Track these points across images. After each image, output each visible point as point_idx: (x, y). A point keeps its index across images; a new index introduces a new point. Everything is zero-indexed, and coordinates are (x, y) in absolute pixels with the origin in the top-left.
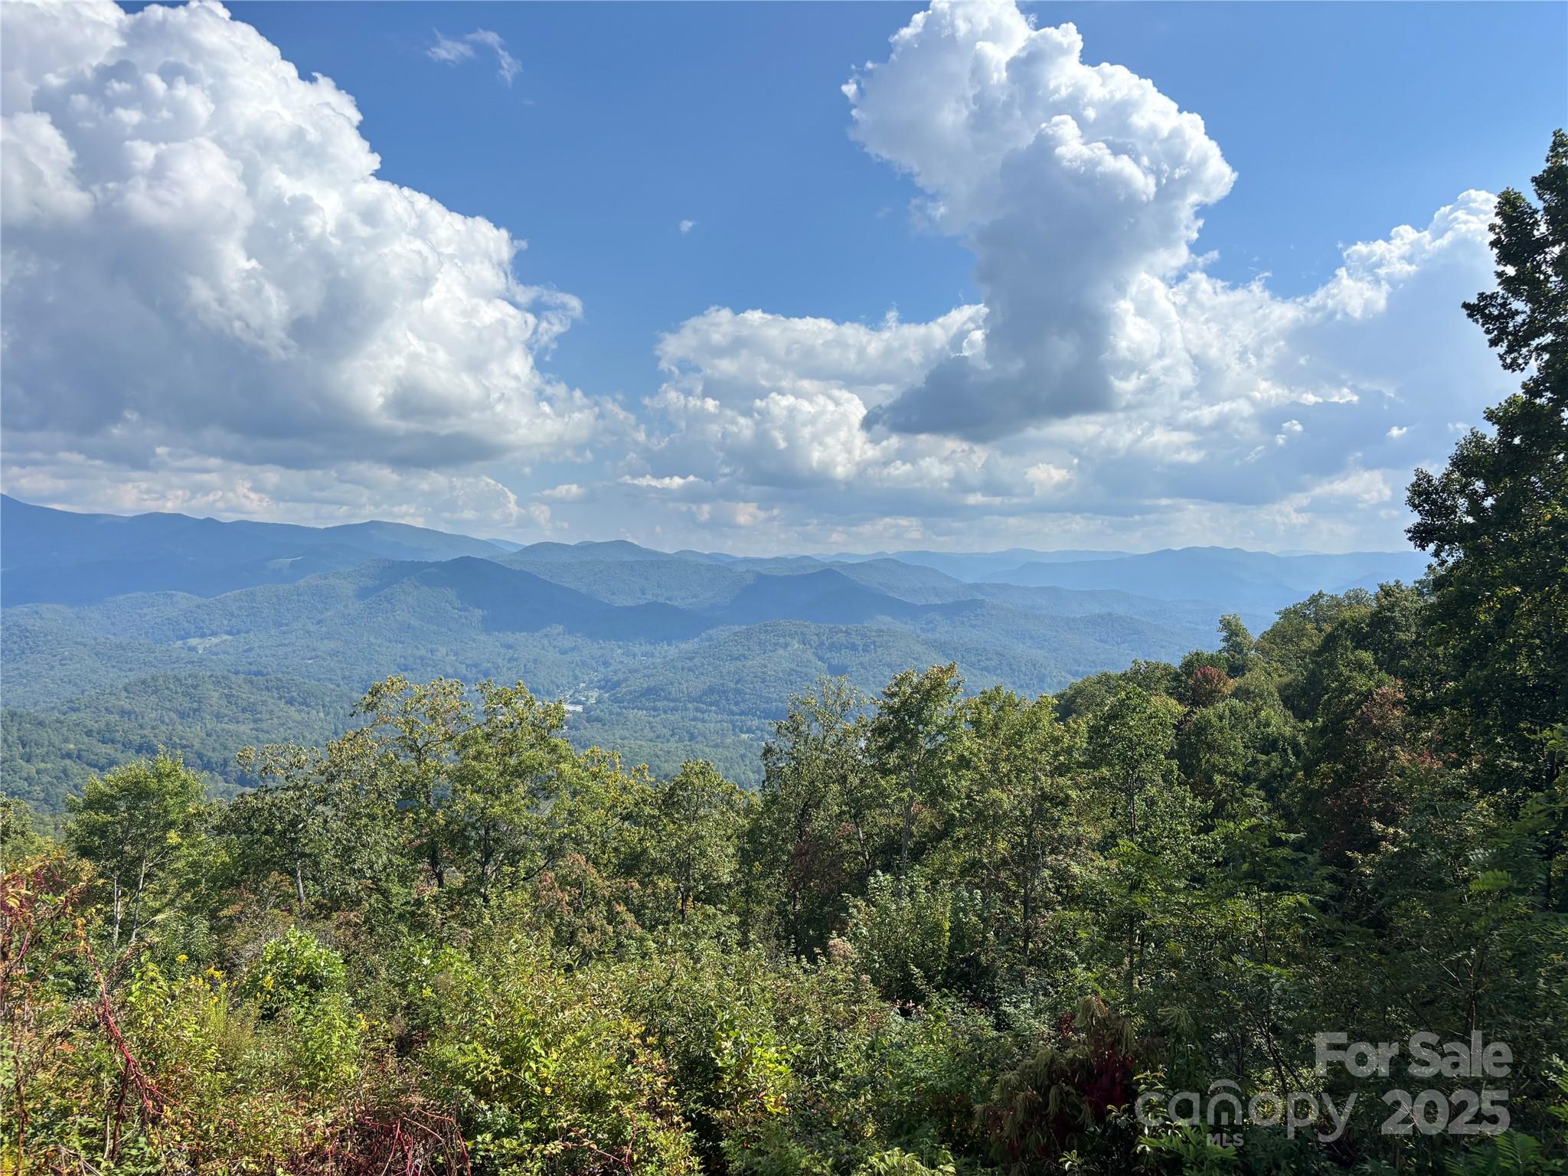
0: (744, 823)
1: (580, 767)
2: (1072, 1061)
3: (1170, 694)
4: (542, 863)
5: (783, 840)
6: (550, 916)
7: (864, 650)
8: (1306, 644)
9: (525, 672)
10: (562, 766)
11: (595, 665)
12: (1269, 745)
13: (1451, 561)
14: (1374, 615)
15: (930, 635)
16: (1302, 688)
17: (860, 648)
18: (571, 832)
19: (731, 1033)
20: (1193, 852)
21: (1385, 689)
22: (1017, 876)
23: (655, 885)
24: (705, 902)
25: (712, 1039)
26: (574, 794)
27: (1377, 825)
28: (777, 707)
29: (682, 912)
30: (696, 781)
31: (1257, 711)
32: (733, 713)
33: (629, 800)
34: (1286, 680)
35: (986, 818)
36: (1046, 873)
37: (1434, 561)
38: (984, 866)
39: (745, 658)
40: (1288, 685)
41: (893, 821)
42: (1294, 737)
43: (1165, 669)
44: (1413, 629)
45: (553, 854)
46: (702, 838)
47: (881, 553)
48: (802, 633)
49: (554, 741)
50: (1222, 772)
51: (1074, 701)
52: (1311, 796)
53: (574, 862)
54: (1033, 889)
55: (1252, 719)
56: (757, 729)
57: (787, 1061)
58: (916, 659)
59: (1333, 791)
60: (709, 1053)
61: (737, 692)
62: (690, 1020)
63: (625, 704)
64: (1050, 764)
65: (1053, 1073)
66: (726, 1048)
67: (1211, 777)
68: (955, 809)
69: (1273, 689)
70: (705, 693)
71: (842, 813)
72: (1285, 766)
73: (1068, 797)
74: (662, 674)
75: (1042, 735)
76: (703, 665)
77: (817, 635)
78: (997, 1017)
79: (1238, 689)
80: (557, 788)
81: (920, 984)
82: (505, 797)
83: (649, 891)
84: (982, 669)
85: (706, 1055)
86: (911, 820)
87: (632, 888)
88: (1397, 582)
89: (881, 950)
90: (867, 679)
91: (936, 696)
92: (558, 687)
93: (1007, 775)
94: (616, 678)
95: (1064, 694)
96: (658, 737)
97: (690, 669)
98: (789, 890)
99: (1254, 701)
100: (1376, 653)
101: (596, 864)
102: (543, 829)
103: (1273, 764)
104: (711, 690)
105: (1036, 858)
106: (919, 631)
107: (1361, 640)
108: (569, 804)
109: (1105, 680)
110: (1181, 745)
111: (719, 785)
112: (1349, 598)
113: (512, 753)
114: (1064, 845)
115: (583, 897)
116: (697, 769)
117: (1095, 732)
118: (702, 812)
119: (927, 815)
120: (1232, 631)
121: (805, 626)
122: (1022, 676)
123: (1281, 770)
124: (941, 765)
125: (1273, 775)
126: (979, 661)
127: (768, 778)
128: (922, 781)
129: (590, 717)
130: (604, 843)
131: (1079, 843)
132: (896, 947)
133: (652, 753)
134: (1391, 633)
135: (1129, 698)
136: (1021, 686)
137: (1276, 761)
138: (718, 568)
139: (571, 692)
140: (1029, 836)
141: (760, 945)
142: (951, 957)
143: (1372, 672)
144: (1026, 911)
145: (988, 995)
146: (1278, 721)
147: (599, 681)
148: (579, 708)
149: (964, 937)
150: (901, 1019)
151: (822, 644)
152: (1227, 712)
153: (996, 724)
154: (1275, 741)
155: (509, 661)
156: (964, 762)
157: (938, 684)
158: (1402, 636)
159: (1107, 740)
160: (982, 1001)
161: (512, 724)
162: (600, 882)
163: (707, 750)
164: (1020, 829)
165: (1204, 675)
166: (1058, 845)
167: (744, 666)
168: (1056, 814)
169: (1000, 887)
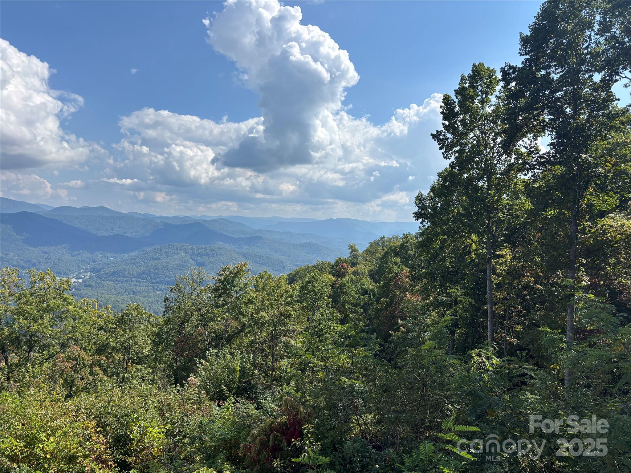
0: (155, 329)
1: (78, 307)
2: (279, 423)
3: (330, 273)
4: (58, 350)
5: (172, 336)
6: (62, 374)
7: (212, 256)
8: (378, 255)
9: (54, 265)
10: (69, 307)
11: (89, 261)
12: (365, 292)
13: (426, 226)
14: (401, 245)
15: (240, 250)
16: (376, 271)
17: (211, 255)
18: (73, 336)
19: (137, 423)
20: (336, 334)
21: (404, 271)
22: (270, 346)
23: (113, 357)
24: (137, 364)
25: (128, 426)
26: (75, 319)
27: (400, 322)
28: (173, 280)
29: (126, 368)
30: (133, 312)
31: (360, 280)
32: (153, 283)
33: (101, 321)
34: (371, 268)
35: (259, 323)
36: (281, 344)
37: (421, 225)
38: (256, 343)
39: (159, 259)
40: (372, 270)
41: (220, 327)
42: (373, 289)
43: (328, 264)
44: (414, 250)
45: (63, 346)
46: (136, 336)
47: (221, 216)
48: (185, 249)
49: (65, 296)
50: (348, 303)
51: (295, 276)
52: (378, 311)
53: (74, 349)
54: (276, 351)
55: (358, 283)
56: (164, 289)
57: (163, 432)
58: (234, 260)
59: (386, 309)
60: (127, 433)
61: (155, 273)
62: (119, 419)
63: (103, 279)
64: (284, 301)
65: (272, 428)
66: (135, 430)
67: (345, 305)
68: (246, 320)
69: (366, 272)
70: (141, 274)
71: (198, 324)
72: (370, 300)
73: (290, 314)
74: (121, 266)
75: (282, 290)
76: (140, 262)
77: (192, 249)
78: (257, 404)
79: (354, 271)
80: (66, 317)
81: (226, 393)
82: (40, 321)
83: (110, 361)
84: (261, 264)
85: (125, 433)
86: (227, 325)
87: (102, 359)
88: (409, 233)
89: (210, 380)
90: (213, 268)
91: (240, 275)
92: (70, 271)
93: (268, 306)
94: (98, 267)
95: (292, 274)
96: (119, 293)
97: (133, 264)
98: (174, 357)
99: (359, 276)
100: (401, 259)
101: (85, 350)
102: (59, 335)
103: (366, 299)
104: (143, 273)
105: (277, 338)
106: (235, 248)
107: (396, 254)
108: (72, 323)
109: (307, 269)
110: (334, 292)
111: (144, 314)
112: (393, 238)
113: (44, 301)
114: (289, 333)
115: (78, 364)
116: (134, 307)
117: (302, 288)
118: (136, 326)
119: (235, 323)
120: (353, 250)
121: (187, 246)
122: (276, 267)
123: (368, 301)
124: (241, 303)
125: (366, 304)
126: (260, 261)
127: (166, 310)
128: (232, 310)
129: (86, 284)
130: (89, 340)
131: (294, 332)
132: (217, 379)
133: (115, 300)
134: (406, 251)
135: (316, 276)
136: (276, 271)
137: (366, 298)
138: (147, 220)
139: (77, 274)
140: (275, 330)
141: (159, 381)
142: (240, 381)
143: (399, 266)
144: (273, 360)
145: (254, 395)
146: (368, 283)
147: (90, 269)
148: (81, 281)
149: (245, 373)
150: (218, 408)
151: (194, 253)
152: (349, 280)
153: (264, 287)
154: (367, 291)
155: (46, 260)
156: (250, 302)
157: (240, 270)
158: (410, 252)
159: (306, 292)
160: (252, 398)
161: (44, 288)
162: (88, 358)
163: (141, 298)
164: (272, 328)
165: (342, 266)
166: (286, 333)
167: (158, 263)
168: (286, 321)
169: (262, 351)
